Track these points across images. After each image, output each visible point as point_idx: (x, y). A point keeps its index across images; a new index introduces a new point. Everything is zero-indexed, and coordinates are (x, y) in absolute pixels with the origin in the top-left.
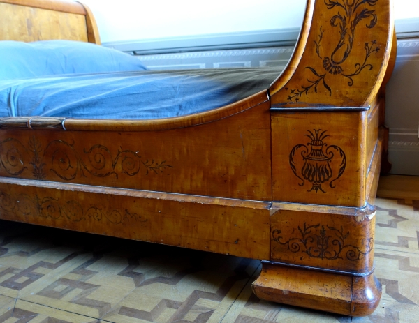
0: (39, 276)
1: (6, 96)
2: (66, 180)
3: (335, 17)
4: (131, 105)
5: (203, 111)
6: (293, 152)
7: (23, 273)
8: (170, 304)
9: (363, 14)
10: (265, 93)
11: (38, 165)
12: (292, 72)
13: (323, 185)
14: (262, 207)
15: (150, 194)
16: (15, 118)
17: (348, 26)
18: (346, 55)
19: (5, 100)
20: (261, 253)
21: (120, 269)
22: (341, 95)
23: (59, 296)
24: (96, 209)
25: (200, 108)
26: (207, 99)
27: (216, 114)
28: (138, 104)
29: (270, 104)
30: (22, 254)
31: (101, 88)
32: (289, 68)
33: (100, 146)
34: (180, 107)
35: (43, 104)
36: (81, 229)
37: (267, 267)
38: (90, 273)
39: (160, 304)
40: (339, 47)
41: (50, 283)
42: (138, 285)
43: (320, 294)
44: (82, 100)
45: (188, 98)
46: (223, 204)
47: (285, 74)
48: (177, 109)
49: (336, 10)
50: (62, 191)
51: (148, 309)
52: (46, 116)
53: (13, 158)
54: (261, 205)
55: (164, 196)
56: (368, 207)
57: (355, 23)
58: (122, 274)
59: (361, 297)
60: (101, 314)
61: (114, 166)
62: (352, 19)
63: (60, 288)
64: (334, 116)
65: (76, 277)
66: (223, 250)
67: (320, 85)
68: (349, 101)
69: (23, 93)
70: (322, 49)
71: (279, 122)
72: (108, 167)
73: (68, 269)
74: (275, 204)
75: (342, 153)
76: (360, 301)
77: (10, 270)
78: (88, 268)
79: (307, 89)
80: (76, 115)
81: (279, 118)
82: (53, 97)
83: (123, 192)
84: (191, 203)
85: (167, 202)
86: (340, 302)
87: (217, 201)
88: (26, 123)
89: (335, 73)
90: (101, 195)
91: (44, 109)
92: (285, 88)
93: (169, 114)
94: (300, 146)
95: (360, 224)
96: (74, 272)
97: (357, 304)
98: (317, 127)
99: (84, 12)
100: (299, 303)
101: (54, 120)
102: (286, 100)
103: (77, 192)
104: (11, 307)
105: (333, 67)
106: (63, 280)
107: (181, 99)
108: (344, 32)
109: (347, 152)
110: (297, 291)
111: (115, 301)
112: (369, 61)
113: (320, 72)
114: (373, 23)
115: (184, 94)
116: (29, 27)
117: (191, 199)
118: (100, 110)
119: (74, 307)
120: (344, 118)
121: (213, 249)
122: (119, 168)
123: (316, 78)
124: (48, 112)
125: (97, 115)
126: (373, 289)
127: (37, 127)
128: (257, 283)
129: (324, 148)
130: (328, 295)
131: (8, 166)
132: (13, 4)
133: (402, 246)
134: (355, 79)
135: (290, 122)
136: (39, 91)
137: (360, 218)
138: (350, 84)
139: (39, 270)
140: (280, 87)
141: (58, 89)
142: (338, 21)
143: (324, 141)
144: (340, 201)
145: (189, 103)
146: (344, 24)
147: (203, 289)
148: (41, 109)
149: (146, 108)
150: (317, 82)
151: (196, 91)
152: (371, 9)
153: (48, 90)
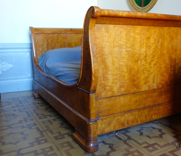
3: (85, 67)
9: (88, 68)
12: (80, 79)
13: (85, 111)
30: (49, 111)
37: (76, 130)
39: (58, 132)
40: (86, 75)
41: (46, 120)
42: (60, 127)
51: (54, 132)
58: (60, 123)
59: (87, 145)
60: (46, 130)
65: (52, 121)
68: (87, 90)
73: (53, 118)
75: (87, 104)
78: (56, 119)
79: (82, 84)
81: (79, 91)
82: (57, 72)
86: (83, 145)
87: (71, 109)
94: (82, 99)
98: (84, 95)
102: (80, 86)
105: (85, 80)
106: (49, 120)
108: (86, 72)
110: (78, 139)
112: (90, 80)
114: (90, 71)
126: (93, 145)
128: (73, 134)
129: (85, 101)
132: (77, 33)
134: (88, 84)
140: (79, 82)
143: (85, 99)
146: (86, 70)
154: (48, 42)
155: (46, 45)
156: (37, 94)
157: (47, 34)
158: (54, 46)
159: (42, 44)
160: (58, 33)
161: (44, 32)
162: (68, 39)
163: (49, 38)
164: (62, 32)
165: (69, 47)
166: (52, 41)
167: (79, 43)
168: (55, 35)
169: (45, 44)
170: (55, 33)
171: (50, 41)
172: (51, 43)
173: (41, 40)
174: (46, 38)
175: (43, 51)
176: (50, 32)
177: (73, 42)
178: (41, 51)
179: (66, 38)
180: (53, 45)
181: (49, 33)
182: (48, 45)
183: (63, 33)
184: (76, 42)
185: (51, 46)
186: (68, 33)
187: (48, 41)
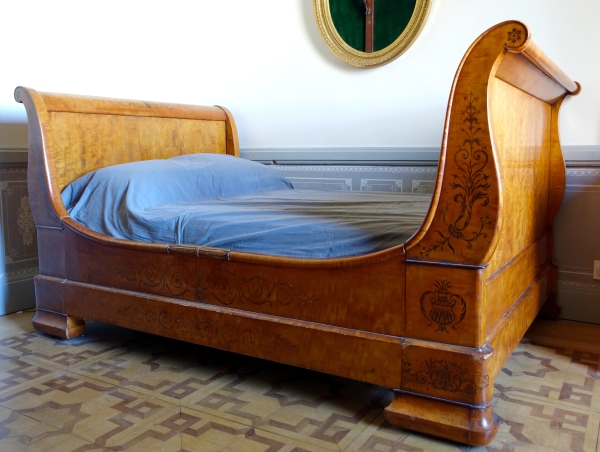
0: (194, 390)
1: (174, 224)
2: (224, 304)
3: (457, 196)
4: (288, 243)
5: (351, 256)
6: (423, 297)
7: (179, 386)
8: (312, 422)
9: (478, 196)
10: (401, 248)
11: (200, 289)
12: (424, 233)
13: (448, 327)
14: (396, 342)
15: (300, 323)
16: (180, 245)
17: (467, 203)
18: (466, 224)
19: (173, 227)
20: (394, 381)
21: (265, 391)
22: (462, 255)
23: (216, 407)
24: (250, 332)
25: (347, 253)
26: (354, 245)
27: (361, 260)
28: (294, 243)
29: (405, 256)
30: (173, 369)
31: (262, 226)
32: (421, 230)
33: (259, 277)
34: (331, 250)
35: (208, 235)
36: (234, 350)
37: (398, 395)
38: (238, 391)
39: (303, 421)
40: (460, 217)
41: (205, 396)
42: (282, 404)
43: (442, 422)
44: (245, 235)
45: (338, 242)
46: (363, 336)
47: (418, 234)
48: (328, 251)
49: (458, 190)
50: (221, 314)
51: (294, 424)
52: (210, 246)
53: (177, 281)
54: (395, 340)
55: (312, 326)
56: (486, 349)
57: (473, 202)
58: (266, 394)
59: (477, 426)
60: (254, 423)
61: (270, 295)
62: (471, 198)
63: (215, 401)
64: (457, 271)
65: (226, 394)
66: (360, 377)
67: (446, 246)
68: (467, 260)
69: (190, 222)
70: (447, 217)
71: (412, 272)
72: (264, 296)
73: (218, 386)
74: (407, 340)
75: (463, 302)
76: (476, 430)
77: (167, 383)
78: (236, 387)
79: (435, 248)
80: (238, 247)
81: (413, 268)
82: (218, 230)
83: (276, 319)
84: (336, 334)
85: (315, 331)
86: (460, 430)
87: (358, 333)
88: (195, 251)
89: (458, 237)
90: (256, 320)
91: (209, 240)
92: (418, 245)
93: (321, 255)
94: (429, 292)
95: (477, 362)
96: (223, 389)
97: (473, 432)
98: (443, 278)
99: (224, 118)
100: (424, 430)
101: (219, 250)
102: (418, 254)
103: (235, 316)
104: (177, 411)
105: (456, 232)
106: (215, 395)
107: (331, 243)
108: (464, 208)
109: (467, 300)
110: (423, 417)
111: (264, 415)
112: (484, 231)
113: (446, 235)
114: (486, 203)
115: (335, 238)
116: (174, 139)
117: (336, 330)
118: (259, 245)
119: (230, 416)
120: (464, 273)
121: (352, 376)
122: (274, 297)
123: (443, 240)
124: (212, 242)
125: (256, 249)
126: (489, 421)
127: (204, 257)
128: (389, 408)
129: (449, 297)
130: (449, 423)
131: (172, 287)
132: (163, 118)
133: (542, 395)
134: (474, 243)
135: (422, 272)
136: (205, 223)
137: (476, 358)
138: (469, 247)
139: (193, 385)
140: (414, 244)
141: (223, 222)
142: (460, 198)
143: (449, 290)
144: (462, 341)
145: (339, 247)
146: (465, 201)
147: (341, 413)
148: (205, 238)
149: (300, 248)
150: (443, 243)
151: (345, 238)
152: (484, 192)
153: (213, 223)
154: (84, 142)
155: (79, 151)
156: (69, 322)
157: (81, 115)
158: (102, 157)
159: (66, 148)
160: (115, 112)
161: (73, 109)
162: (141, 134)
163: (88, 129)
164: (124, 110)
165: (143, 159)
166: (96, 139)
167: (167, 146)
168: (105, 119)
169: (74, 148)
170: (105, 111)
171: (89, 139)
172: (92, 145)
173: (64, 136)
174: (79, 127)
175: (69, 171)
176: (90, 109)
177: (154, 143)
178: (61, 172)
179: (134, 129)
180: (99, 154)
181: (88, 111)
182: (84, 151)
183: (127, 113)
184: (162, 143)
185: (94, 156)
186: (142, 114)
187: (83, 137)
